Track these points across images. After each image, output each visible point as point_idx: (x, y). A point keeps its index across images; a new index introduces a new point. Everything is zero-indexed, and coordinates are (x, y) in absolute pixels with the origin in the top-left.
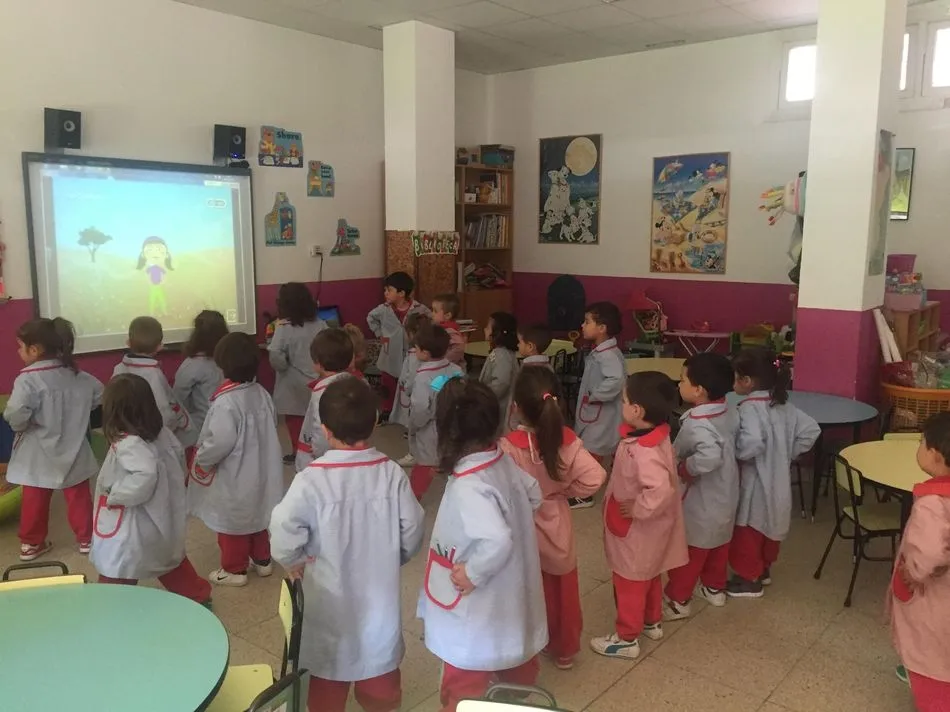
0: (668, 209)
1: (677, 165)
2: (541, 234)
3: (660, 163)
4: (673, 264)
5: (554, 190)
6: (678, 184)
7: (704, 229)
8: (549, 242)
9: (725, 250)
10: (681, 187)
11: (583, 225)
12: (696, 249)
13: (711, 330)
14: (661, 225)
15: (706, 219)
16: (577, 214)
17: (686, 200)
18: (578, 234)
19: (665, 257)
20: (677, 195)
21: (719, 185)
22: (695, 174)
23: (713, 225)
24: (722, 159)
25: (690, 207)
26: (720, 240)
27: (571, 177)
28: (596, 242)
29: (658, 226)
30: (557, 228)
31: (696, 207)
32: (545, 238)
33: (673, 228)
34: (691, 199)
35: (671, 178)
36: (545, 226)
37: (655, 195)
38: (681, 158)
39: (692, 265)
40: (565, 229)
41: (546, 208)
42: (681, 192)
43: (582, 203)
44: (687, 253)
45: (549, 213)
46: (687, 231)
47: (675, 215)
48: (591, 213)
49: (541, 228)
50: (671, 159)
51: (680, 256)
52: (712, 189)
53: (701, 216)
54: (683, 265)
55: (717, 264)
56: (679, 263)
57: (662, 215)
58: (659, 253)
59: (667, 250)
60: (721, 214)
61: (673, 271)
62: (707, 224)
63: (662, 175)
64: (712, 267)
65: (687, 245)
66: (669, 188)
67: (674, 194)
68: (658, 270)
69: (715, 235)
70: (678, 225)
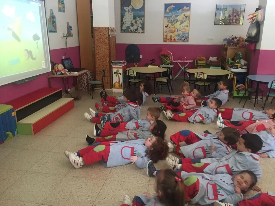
0: (170, 21)
1: (173, 6)
2: (122, 30)
3: (167, 6)
4: (171, 39)
5: (127, 14)
6: (173, 13)
7: (182, 28)
8: (125, 32)
9: (189, 34)
10: (174, 14)
11: (139, 27)
12: (179, 34)
13: (187, 60)
14: (167, 26)
15: (182, 25)
16: (136, 23)
17: (176, 18)
18: (137, 30)
19: (168, 37)
20: (173, 17)
21: (187, 14)
22: (179, 10)
23: (185, 27)
24: (188, 5)
25: (177, 21)
26: (187, 32)
27: (133, 9)
28: (144, 32)
29: (166, 27)
30: (128, 28)
31: (179, 21)
32: (123, 31)
33: (171, 28)
34: (177, 18)
35: (170, 11)
36: (123, 27)
37: (165, 17)
38: (174, 4)
39: (178, 40)
40: (131, 28)
41: (124, 20)
42: (174, 16)
43: (138, 19)
44: (176, 36)
45: (125, 22)
46: (176, 29)
47: (172, 23)
48: (142, 22)
49: (122, 28)
50: (171, 4)
51: (174, 37)
52: (185, 15)
53: (181, 24)
54: (175, 39)
55: (186, 39)
56: (173, 39)
57: (168, 23)
58: (166, 36)
59: (169, 35)
60: (188, 23)
61: (171, 41)
62: (183, 26)
63: (167, 10)
64: (184, 40)
65: (176, 33)
66: (170, 14)
67: (172, 16)
68: (166, 42)
69: (186, 30)
70: (173, 26)
